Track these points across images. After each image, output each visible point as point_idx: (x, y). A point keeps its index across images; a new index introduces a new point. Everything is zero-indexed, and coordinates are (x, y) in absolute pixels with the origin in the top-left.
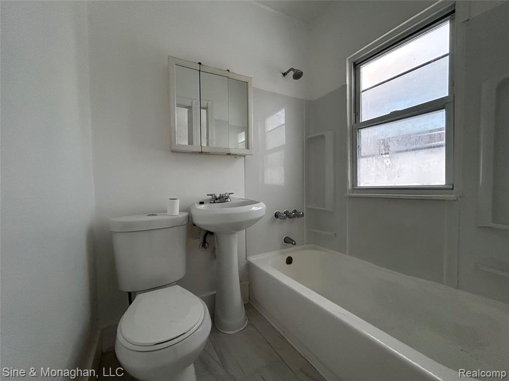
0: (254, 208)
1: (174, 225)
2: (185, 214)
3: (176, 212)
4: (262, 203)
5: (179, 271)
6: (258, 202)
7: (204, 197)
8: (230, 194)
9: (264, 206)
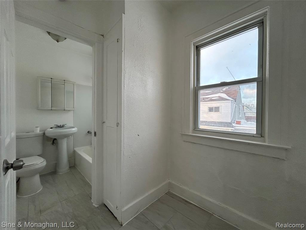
0: (73, 129)
1: (37, 136)
2: (43, 132)
3: (38, 131)
4: (75, 128)
5: (40, 152)
6: (74, 128)
7: (53, 126)
8: (65, 124)
9: (77, 129)
